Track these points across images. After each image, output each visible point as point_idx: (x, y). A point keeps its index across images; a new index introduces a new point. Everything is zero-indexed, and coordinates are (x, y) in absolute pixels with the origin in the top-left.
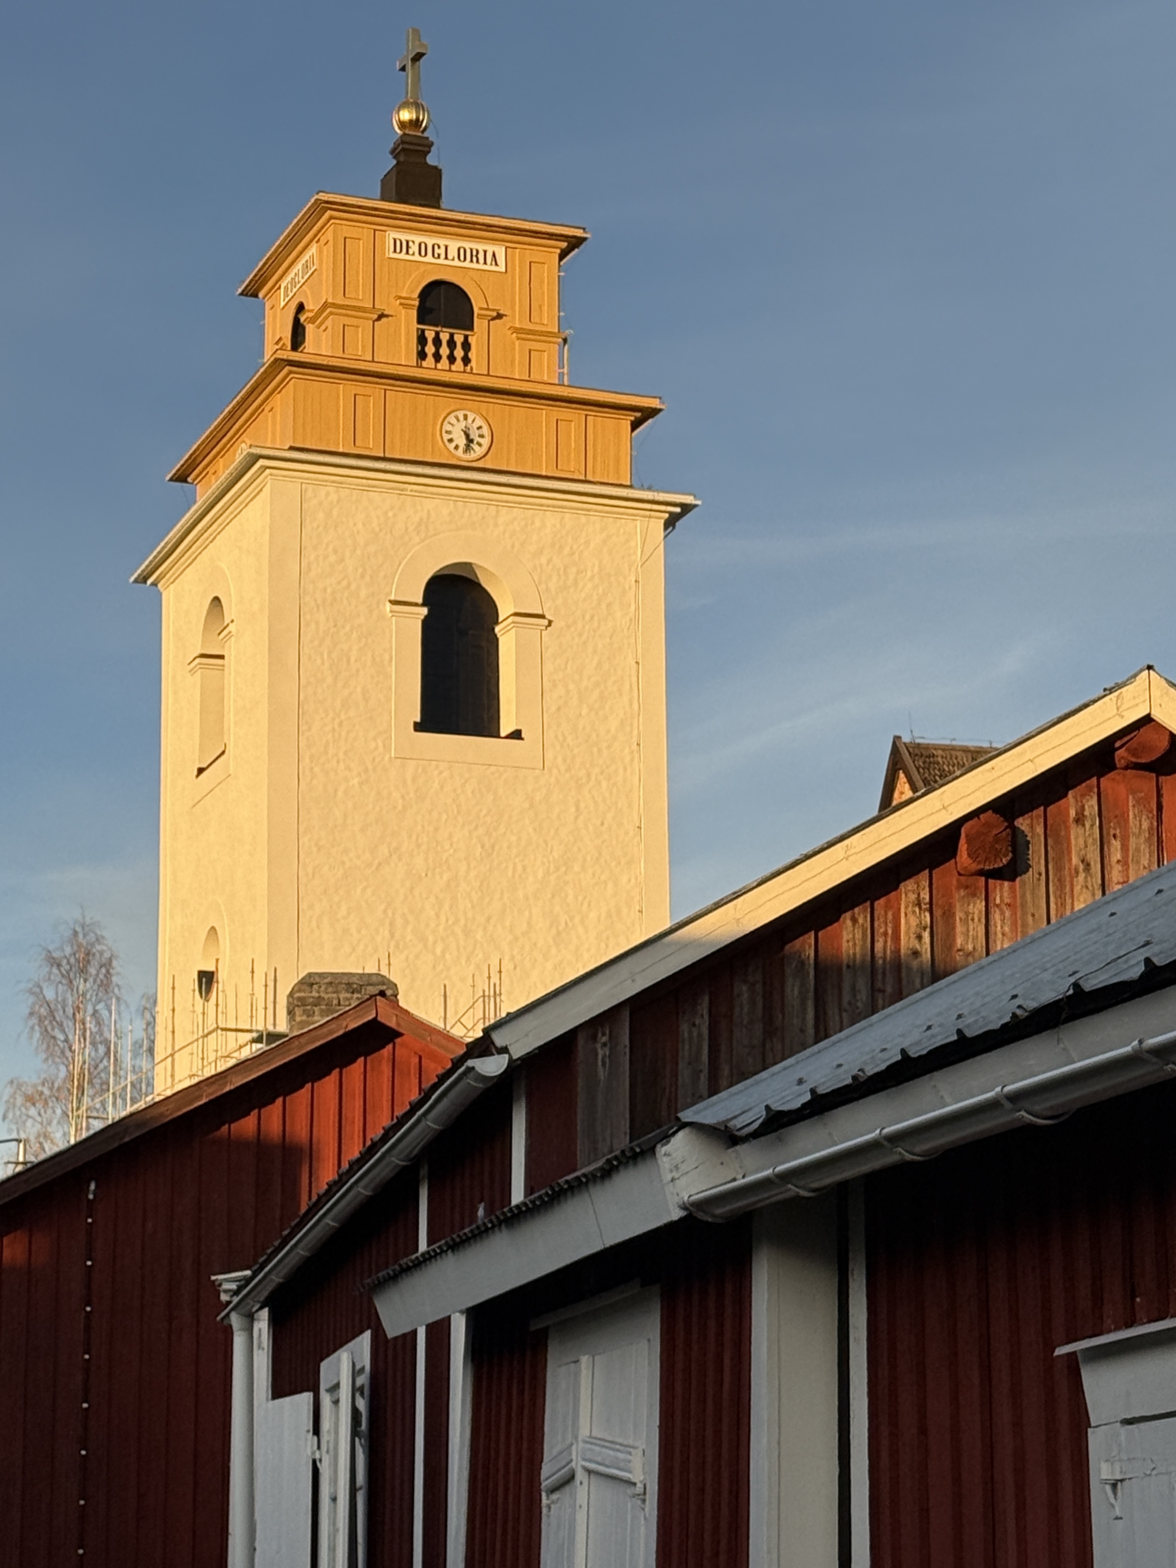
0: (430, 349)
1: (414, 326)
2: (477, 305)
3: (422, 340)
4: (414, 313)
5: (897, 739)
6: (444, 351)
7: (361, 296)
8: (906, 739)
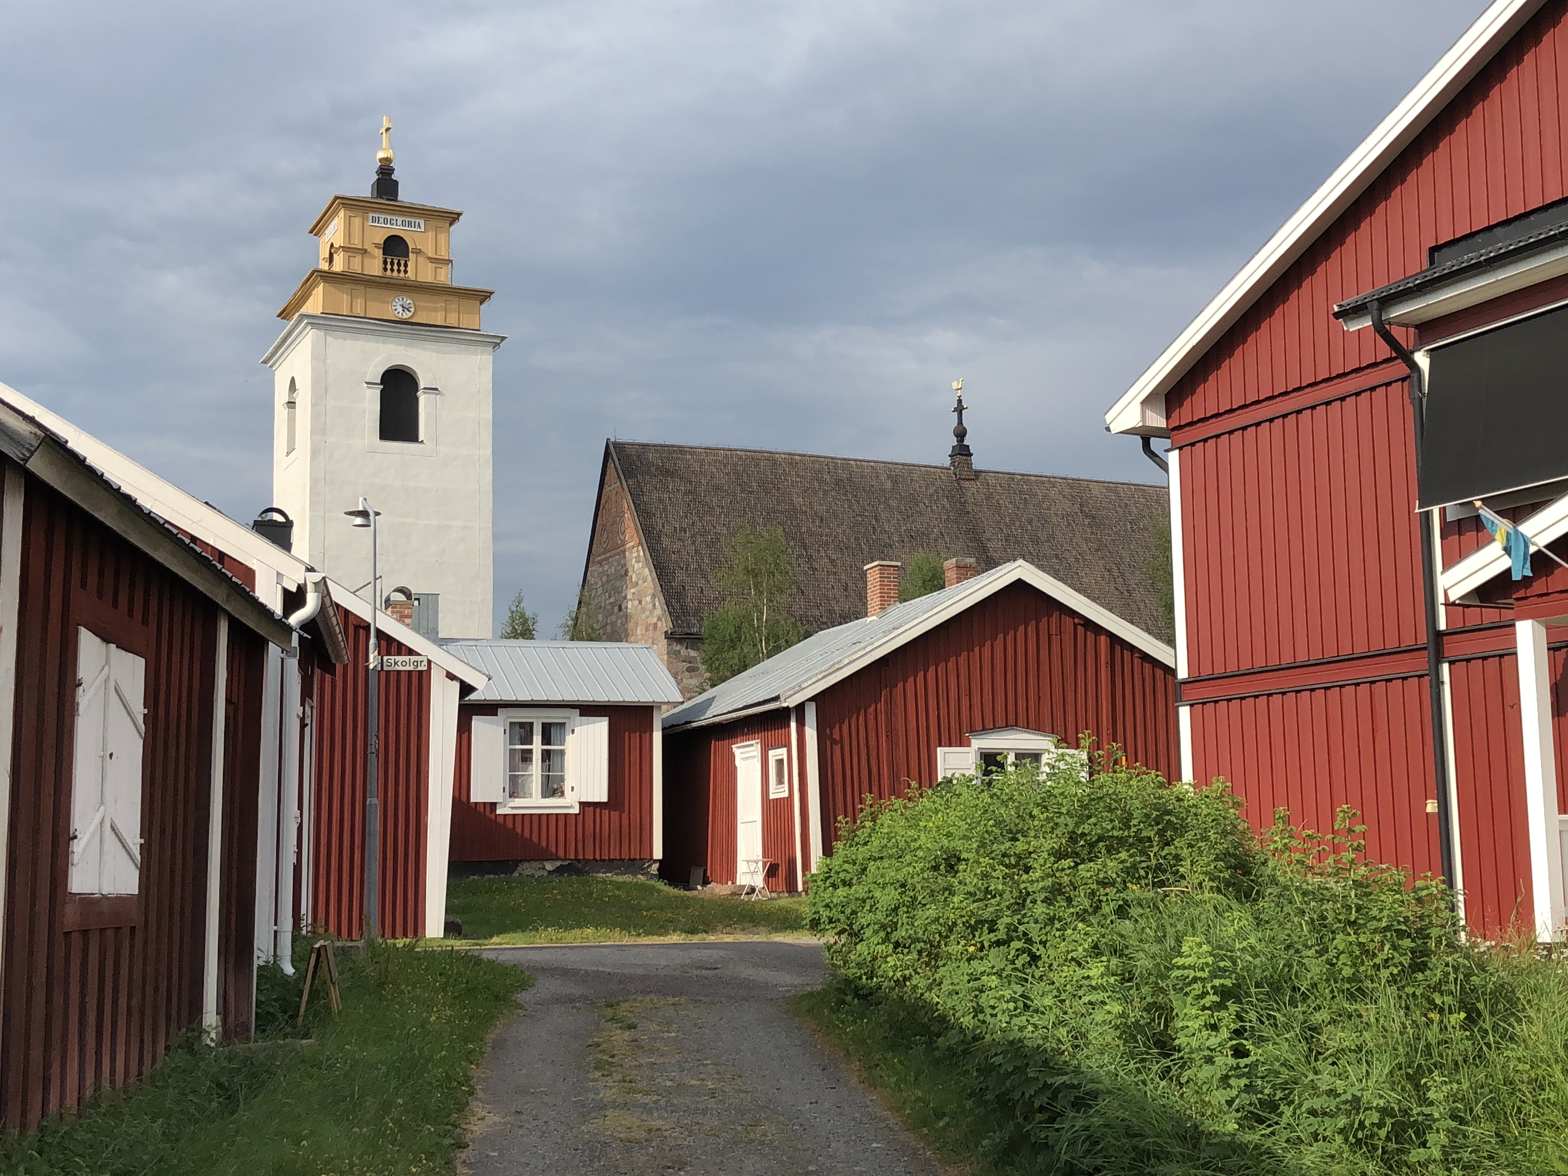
0: (389, 267)
1: (381, 256)
2: (411, 246)
3: (385, 262)
4: (381, 251)
5: (608, 439)
6: (396, 267)
7: (357, 243)
8: (613, 440)
